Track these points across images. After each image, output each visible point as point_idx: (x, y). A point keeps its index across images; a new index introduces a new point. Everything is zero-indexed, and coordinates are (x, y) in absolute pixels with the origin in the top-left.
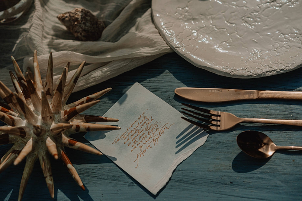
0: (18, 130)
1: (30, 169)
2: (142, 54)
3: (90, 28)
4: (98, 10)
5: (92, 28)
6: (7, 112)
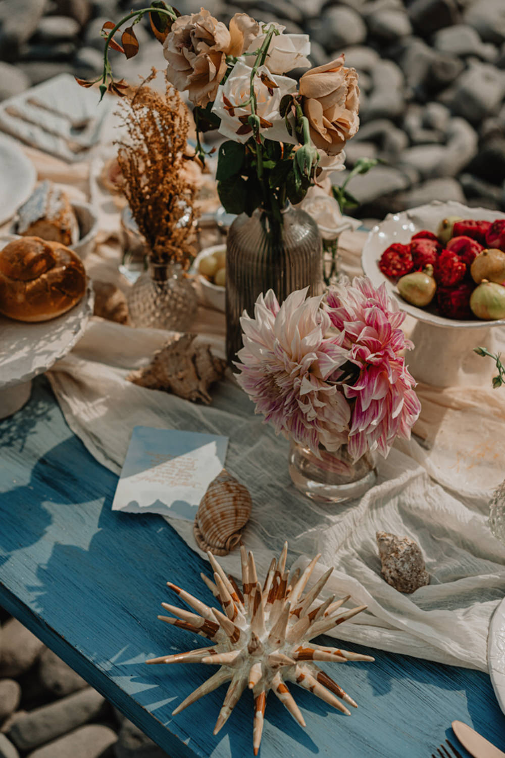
0: (233, 629)
1: (213, 685)
2: (446, 647)
3: (406, 572)
4: (436, 558)
5: (409, 574)
6: (236, 601)
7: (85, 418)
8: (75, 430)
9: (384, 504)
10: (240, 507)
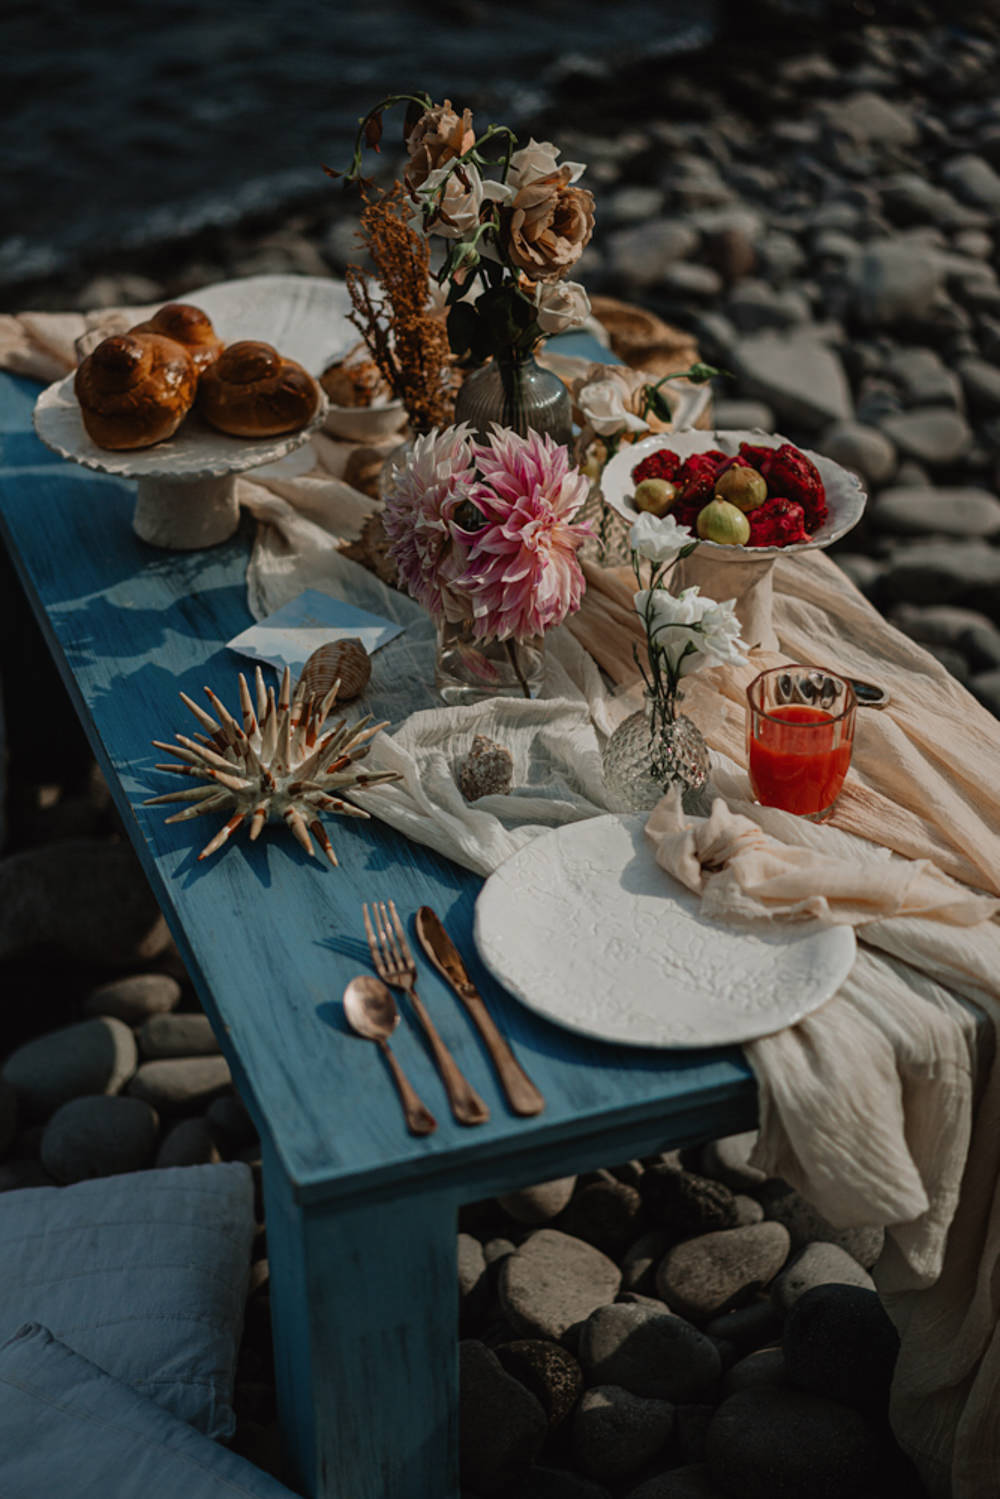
3: (479, 776)
5: (482, 779)
7: (265, 570)
8: (249, 579)
9: (518, 727)
10: (345, 668)
